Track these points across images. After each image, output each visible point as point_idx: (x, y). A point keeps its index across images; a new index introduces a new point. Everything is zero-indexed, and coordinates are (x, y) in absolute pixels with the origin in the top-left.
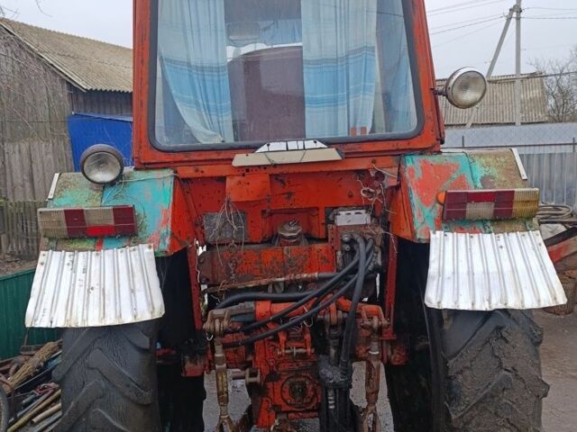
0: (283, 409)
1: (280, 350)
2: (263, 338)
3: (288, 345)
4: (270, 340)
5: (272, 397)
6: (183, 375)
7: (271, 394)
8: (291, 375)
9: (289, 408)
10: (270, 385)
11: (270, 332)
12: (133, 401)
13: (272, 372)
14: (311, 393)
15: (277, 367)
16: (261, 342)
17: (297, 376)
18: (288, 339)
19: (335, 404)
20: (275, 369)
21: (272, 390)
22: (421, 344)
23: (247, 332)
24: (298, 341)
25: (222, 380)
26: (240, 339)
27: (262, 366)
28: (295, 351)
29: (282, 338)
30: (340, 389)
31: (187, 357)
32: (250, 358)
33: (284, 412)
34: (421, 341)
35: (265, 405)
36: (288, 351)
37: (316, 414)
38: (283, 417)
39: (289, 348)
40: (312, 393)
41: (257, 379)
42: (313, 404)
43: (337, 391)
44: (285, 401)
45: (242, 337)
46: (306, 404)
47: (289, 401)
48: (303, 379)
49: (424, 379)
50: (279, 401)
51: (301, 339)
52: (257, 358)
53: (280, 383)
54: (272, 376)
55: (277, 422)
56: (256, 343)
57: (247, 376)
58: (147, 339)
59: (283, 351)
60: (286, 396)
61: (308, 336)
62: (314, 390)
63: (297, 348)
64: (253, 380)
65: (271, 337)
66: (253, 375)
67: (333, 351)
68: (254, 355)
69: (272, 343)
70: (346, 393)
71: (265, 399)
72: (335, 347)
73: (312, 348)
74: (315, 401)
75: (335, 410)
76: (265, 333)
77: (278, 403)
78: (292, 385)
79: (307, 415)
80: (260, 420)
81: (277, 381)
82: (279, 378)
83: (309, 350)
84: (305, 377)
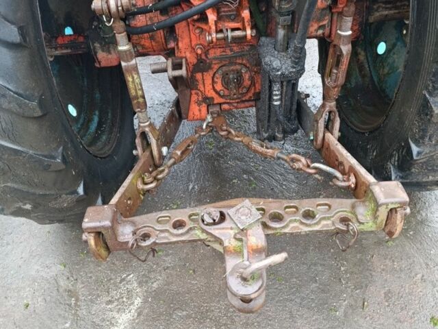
0: (216, 102)
1: (210, 34)
2: (185, 19)
3: (220, 26)
4: (194, 21)
5: (202, 89)
6: (97, 65)
7: (201, 87)
8: (224, 63)
9: (222, 100)
10: (199, 76)
11: (194, 9)
12: (17, 114)
13: (200, 60)
14: (247, 83)
15: (206, 53)
16: (184, 23)
17: (231, 63)
18: (220, 18)
19: (281, 99)
20: (203, 57)
21: (201, 82)
22: (377, 14)
23: (164, 11)
24: (233, 20)
25: (133, 81)
26: (156, 20)
27: (188, 55)
28: (230, 34)
29: (212, 17)
30: (289, 81)
31: (97, 45)
32: (172, 45)
33: (217, 104)
34: (377, 10)
35: (194, 98)
36: (220, 35)
37: (253, 103)
38: (217, 109)
39: (221, 31)
40: (249, 83)
41: (183, 72)
42: (250, 94)
43: (285, 83)
44: (217, 93)
45: (158, 18)
46: (242, 94)
47: (222, 93)
48: (238, 67)
49: (363, 53)
50: (211, 94)
51: (237, 16)
52: (180, 45)
53: (211, 73)
54: (201, 65)
55: (209, 119)
56: (176, 25)
57: (170, 69)
58: (15, 29)
59: (214, 35)
60: (219, 87)
61: (246, 14)
62: (252, 79)
63: (233, 30)
64: (177, 73)
65: (196, 17)
66: (177, 66)
67: (281, 33)
68: (176, 40)
69: (198, 24)
70: (295, 85)
71: (193, 92)
72: (284, 27)
73: (252, 29)
74: (253, 91)
75: (280, 106)
76: (188, 12)
77: (209, 96)
78: (225, 75)
79: (243, 105)
80: (191, 114)
81: (207, 71)
82: (210, 68)
83: (249, 32)
84: (241, 64)
